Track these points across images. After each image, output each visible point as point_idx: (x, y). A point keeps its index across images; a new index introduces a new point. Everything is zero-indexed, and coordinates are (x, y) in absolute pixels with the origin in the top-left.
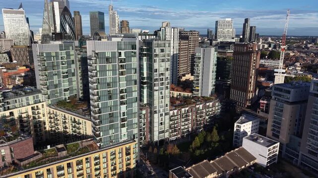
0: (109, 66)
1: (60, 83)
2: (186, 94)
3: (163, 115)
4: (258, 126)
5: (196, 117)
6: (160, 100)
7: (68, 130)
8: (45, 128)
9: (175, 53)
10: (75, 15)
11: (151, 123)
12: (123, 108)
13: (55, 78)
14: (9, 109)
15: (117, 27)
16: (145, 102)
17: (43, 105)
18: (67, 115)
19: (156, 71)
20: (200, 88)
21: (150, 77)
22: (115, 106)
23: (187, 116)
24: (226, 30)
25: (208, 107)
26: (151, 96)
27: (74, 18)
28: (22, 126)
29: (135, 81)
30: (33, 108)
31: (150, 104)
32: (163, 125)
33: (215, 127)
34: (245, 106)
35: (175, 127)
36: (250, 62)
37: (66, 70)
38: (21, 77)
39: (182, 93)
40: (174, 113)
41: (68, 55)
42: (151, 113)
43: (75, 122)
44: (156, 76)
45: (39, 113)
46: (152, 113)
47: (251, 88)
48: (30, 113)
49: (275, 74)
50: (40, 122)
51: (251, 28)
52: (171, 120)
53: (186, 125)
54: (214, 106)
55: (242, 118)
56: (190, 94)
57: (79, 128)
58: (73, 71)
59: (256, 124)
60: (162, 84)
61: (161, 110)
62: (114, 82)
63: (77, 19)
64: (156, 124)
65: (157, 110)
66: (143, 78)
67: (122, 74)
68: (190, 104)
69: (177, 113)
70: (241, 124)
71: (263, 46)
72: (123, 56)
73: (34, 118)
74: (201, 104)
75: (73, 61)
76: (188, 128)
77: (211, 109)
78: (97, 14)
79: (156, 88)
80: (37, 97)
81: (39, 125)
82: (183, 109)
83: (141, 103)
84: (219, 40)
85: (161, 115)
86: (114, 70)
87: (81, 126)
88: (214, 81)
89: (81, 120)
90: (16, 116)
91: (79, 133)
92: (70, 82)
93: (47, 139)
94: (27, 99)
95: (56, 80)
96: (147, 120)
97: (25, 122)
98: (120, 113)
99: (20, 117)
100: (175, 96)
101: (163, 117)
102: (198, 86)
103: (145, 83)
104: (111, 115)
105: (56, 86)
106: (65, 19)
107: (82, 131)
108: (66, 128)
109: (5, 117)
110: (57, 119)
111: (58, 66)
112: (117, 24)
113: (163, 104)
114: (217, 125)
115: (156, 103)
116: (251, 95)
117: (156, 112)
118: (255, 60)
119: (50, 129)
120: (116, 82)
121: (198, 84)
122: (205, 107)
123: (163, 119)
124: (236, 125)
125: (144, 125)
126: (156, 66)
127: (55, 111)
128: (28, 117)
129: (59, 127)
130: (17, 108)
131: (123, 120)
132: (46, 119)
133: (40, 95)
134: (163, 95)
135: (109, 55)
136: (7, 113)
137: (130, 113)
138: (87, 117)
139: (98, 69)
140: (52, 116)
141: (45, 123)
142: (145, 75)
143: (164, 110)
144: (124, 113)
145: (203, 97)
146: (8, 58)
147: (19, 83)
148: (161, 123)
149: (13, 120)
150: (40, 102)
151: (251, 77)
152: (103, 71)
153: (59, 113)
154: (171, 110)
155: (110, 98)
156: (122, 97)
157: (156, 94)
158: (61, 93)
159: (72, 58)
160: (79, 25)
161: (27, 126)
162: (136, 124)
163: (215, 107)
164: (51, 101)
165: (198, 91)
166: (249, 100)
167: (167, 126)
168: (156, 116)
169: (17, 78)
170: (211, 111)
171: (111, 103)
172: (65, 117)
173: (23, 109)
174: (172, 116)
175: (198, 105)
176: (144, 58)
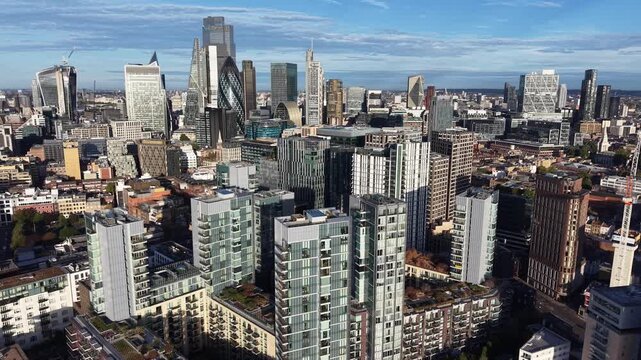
0: (306, 262)
1: (228, 260)
2: (438, 275)
3: (392, 325)
4: (567, 356)
5: (453, 324)
6: (387, 301)
7: (238, 340)
8: (203, 329)
9: (422, 185)
10: (244, 67)
11: (370, 337)
12: (325, 325)
13: (223, 251)
14: (155, 303)
15: (320, 92)
16: (361, 299)
17: (201, 293)
18: (238, 317)
19: (380, 253)
20: (463, 268)
21: (371, 260)
22: (313, 320)
23: (435, 324)
24: (544, 94)
25: (477, 308)
26: (371, 292)
27: (242, 74)
28: (171, 327)
29: (345, 282)
30: (187, 299)
31: (370, 304)
32: (391, 343)
33: (485, 349)
34: (555, 296)
35: (413, 344)
36: (566, 214)
37: (237, 239)
38: (158, 208)
39: (431, 273)
40: (411, 319)
41: (243, 214)
42: (370, 319)
43: (249, 330)
44: (380, 260)
45: (195, 307)
46: (373, 321)
47: (569, 264)
48: (184, 308)
49: (614, 245)
50: (196, 320)
51: (600, 89)
52: (405, 332)
53: (434, 339)
54: (486, 304)
55: (537, 338)
56: (445, 276)
57: (256, 343)
58: (248, 238)
59: (563, 351)
60: (390, 274)
61: (388, 316)
62: (313, 285)
63: (248, 76)
64: (378, 341)
65: (381, 316)
66: (359, 261)
67: (325, 273)
68: (442, 301)
69: (418, 318)
70: (532, 351)
71: (627, 130)
72: (327, 248)
73: (189, 313)
74: (462, 302)
75: (249, 222)
76: (437, 345)
77: (481, 311)
78: (284, 68)
79: (380, 281)
80: (194, 281)
81: (194, 324)
82: (428, 314)
83: (354, 301)
84: (527, 116)
85: (388, 325)
86: (313, 267)
87: (258, 339)
88: (490, 255)
89: (259, 331)
90: (164, 313)
91: (256, 350)
92: (244, 256)
93: (204, 347)
94: (180, 285)
95: (222, 254)
96: (363, 331)
97: (176, 322)
98: (320, 333)
99: (170, 314)
100: (418, 275)
101: (391, 329)
102: (460, 265)
103: (362, 269)
104: (306, 335)
105: (223, 264)
106: (228, 80)
107: (259, 347)
108: (235, 336)
109: (151, 314)
110: (221, 319)
111: (227, 232)
112: (320, 87)
113: (392, 307)
114: (490, 344)
115: (379, 305)
116: (567, 278)
117: (378, 321)
118: (576, 212)
119: (210, 331)
120: (316, 285)
121: (460, 260)
122: (469, 307)
123: (391, 332)
124: (521, 352)
125: (358, 339)
126: (381, 245)
127: (220, 306)
128: (180, 313)
129: (225, 332)
130: (166, 300)
131: (324, 344)
132: (204, 315)
133: (198, 277)
134: (392, 292)
135: (306, 245)
136: (153, 309)
137: (335, 332)
138: (268, 327)
139: (290, 268)
140: (214, 312)
141: (202, 321)
142: (362, 257)
143: (393, 318)
144: (325, 333)
145: (469, 284)
146: (133, 162)
147: (155, 219)
148: (388, 339)
149: (160, 319)
150: (198, 289)
151: (568, 243)
152: (298, 269)
153: (225, 310)
154: (406, 314)
155: (306, 309)
156: (323, 309)
157: (380, 290)
158: (228, 274)
159: (249, 217)
160: (251, 85)
161: (178, 328)
162: (345, 347)
163: (489, 307)
164: (215, 289)
165: (459, 272)
166: (565, 286)
167: (398, 343)
168: (379, 327)
169: (152, 210)
170: (481, 315)
171: (306, 316)
172: (234, 319)
173: (174, 302)
174: (408, 325)
175: (456, 304)
176: (361, 229)
